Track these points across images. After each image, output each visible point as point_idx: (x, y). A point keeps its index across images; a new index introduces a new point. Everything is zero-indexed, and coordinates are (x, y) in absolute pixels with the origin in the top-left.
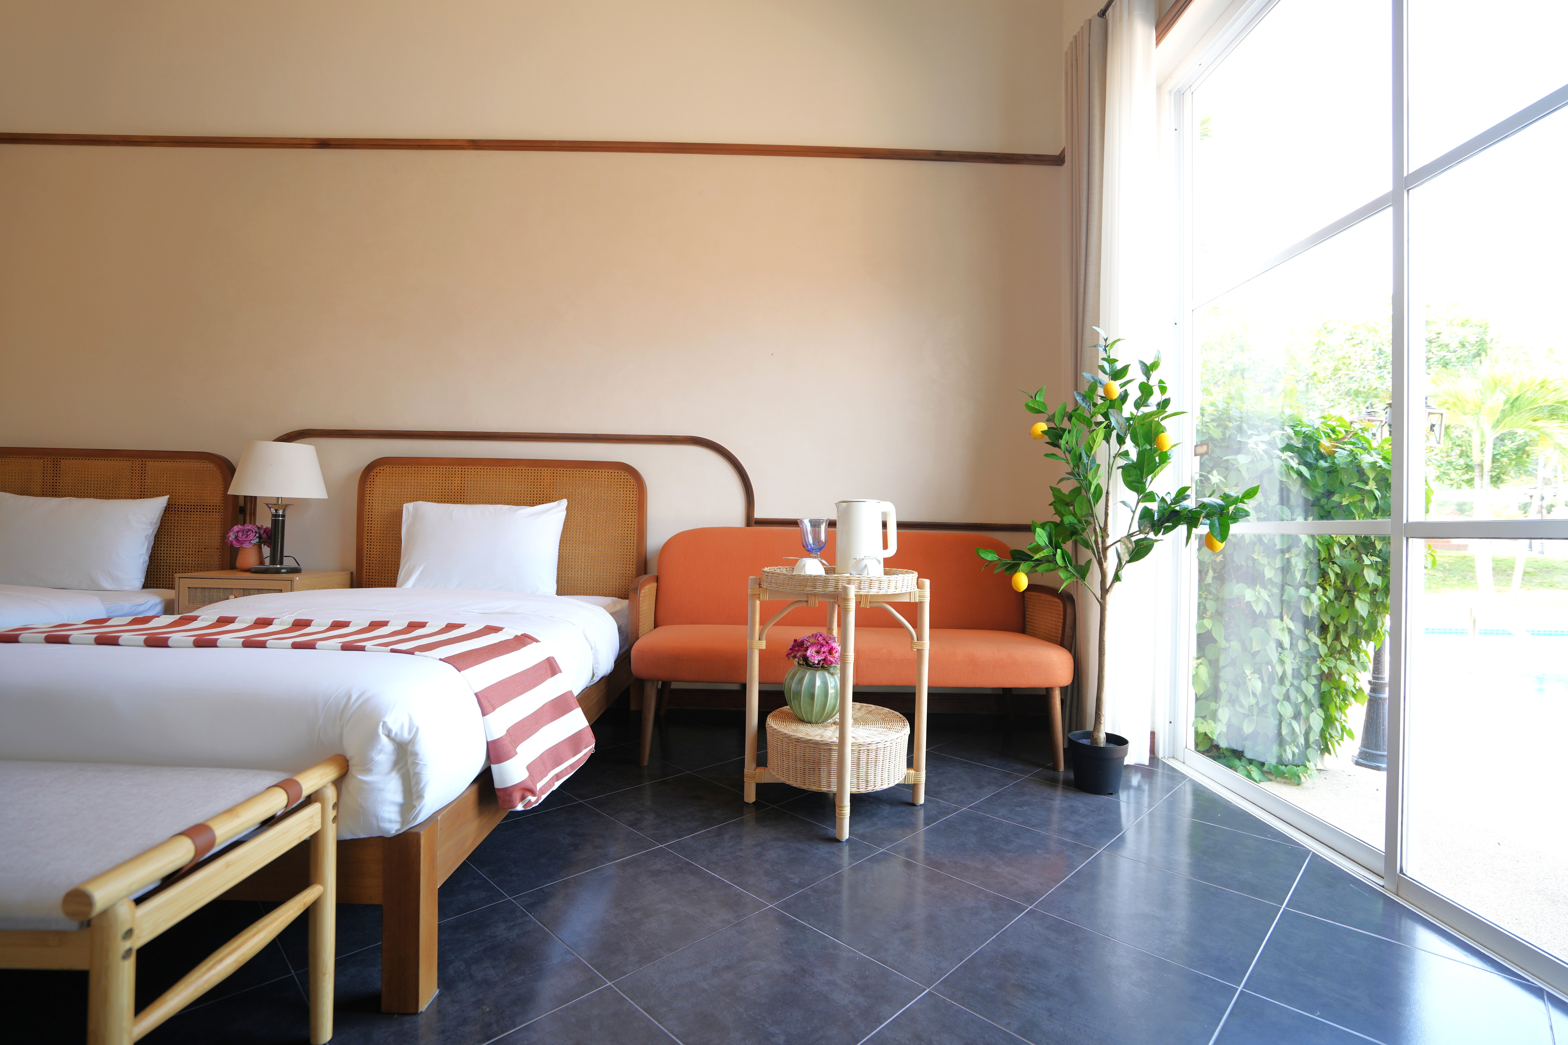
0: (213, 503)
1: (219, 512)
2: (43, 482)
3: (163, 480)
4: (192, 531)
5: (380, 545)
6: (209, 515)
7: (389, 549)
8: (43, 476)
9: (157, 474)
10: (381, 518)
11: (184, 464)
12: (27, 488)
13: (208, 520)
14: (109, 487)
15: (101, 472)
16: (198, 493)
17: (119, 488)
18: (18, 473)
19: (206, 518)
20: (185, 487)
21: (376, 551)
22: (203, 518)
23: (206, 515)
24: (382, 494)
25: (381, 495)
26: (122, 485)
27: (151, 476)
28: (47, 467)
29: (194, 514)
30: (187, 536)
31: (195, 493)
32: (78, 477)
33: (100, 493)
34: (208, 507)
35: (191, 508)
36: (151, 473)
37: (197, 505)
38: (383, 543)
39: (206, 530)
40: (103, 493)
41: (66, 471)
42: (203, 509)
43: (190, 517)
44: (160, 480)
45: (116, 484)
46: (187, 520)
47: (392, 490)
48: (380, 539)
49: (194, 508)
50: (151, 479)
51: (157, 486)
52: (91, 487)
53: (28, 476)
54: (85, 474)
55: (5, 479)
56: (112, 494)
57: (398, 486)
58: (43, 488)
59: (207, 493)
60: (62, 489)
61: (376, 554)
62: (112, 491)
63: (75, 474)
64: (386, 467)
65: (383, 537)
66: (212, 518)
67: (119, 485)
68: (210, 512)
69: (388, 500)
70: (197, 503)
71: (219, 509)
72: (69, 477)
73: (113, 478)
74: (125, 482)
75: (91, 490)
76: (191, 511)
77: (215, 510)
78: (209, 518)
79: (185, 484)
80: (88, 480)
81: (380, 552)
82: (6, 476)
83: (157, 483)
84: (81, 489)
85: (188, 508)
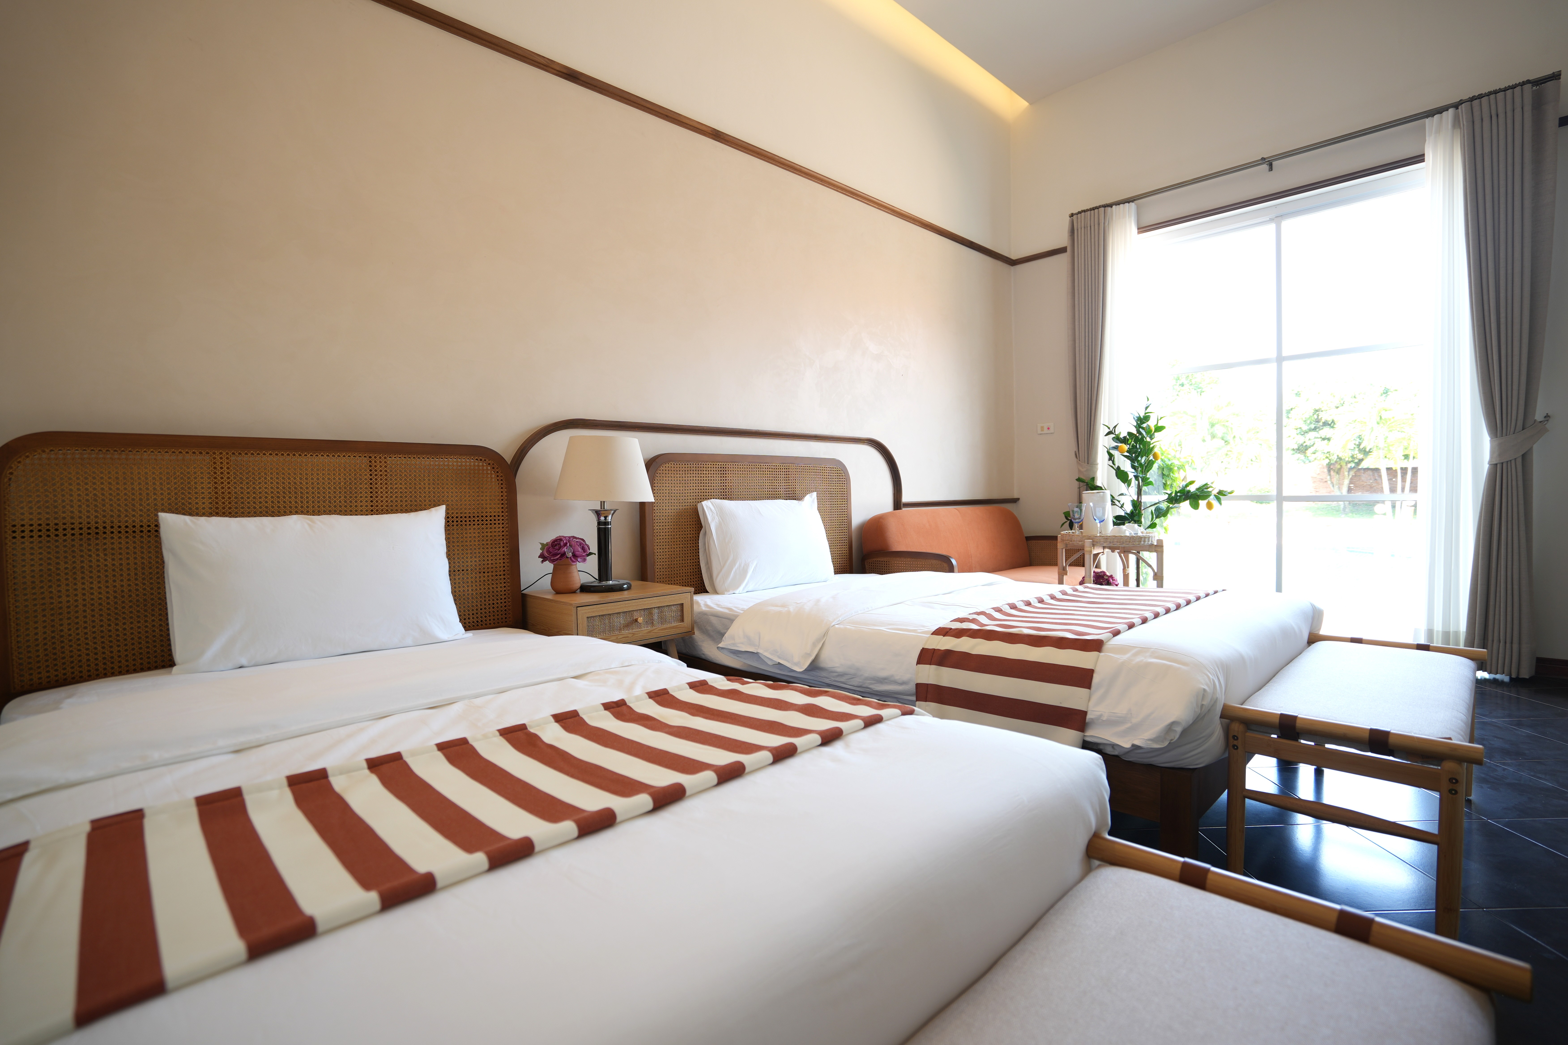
0: (495, 512)
1: (503, 524)
2: (216, 493)
3: (425, 484)
4: (469, 551)
5: (669, 548)
6: (491, 528)
7: (677, 551)
8: (216, 483)
9: (415, 476)
10: (668, 519)
11: (452, 462)
12: (183, 504)
13: (489, 534)
14: (340, 497)
15: (323, 474)
16: (474, 500)
17: (356, 497)
18: (161, 478)
19: (487, 532)
20: (456, 492)
21: (666, 555)
22: (483, 532)
23: (487, 528)
24: (669, 493)
25: (667, 495)
26: (361, 493)
27: (406, 480)
28: (222, 468)
29: (470, 529)
30: (463, 558)
31: (470, 501)
32: (283, 483)
33: (324, 507)
34: (489, 519)
35: (466, 521)
36: (405, 475)
37: (474, 517)
38: (671, 545)
39: (487, 548)
40: (330, 506)
41: (259, 474)
42: (482, 520)
43: (466, 533)
44: (420, 484)
45: (351, 493)
46: (462, 538)
47: (677, 488)
48: (668, 542)
49: (470, 521)
50: (406, 484)
51: (415, 492)
52: (307, 497)
53: (182, 483)
54: (295, 479)
55: (133, 489)
56: (346, 506)
57: (682, 484)
58: (217, 503)
59: (486, 500)
60: (254, 503)
61: (666, 558)
62: (345, 502)
63: (277, 478)
64: (671, 464)
65: (671, 538)
66: (495, 532)
67: (356, 493)
68: (491, 524)
69: (674, 500)
70: (474, 513)
71: (503, 520)
72: (266, 483)
73: (345, 483)
74: (366, 488)
75: (307, 502)
76: (466, 525)
77: (497, 522)
78: (491, 532)
79: (456, 488)
80: (301, 488)
81: (669, 555)
82: (132, 484)
83: (415, 488)
84: (290, 502)
85: (461, 521)
